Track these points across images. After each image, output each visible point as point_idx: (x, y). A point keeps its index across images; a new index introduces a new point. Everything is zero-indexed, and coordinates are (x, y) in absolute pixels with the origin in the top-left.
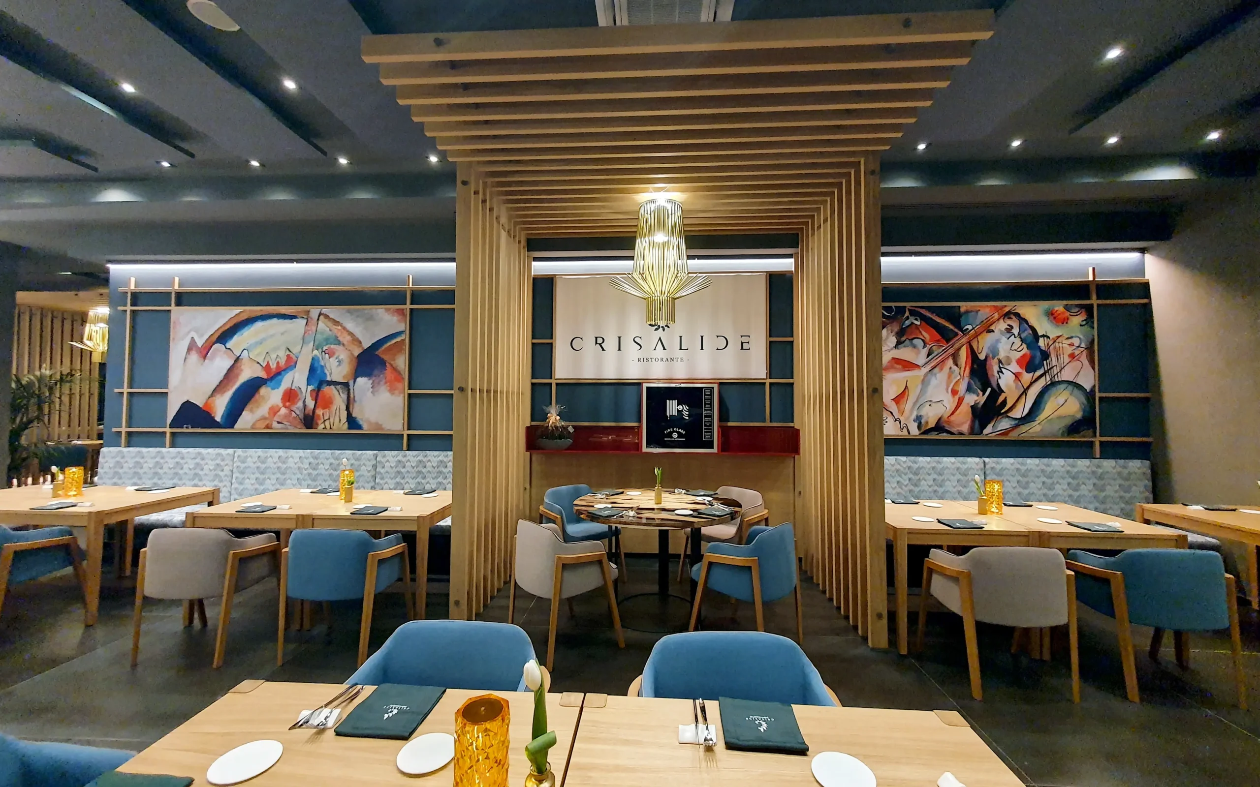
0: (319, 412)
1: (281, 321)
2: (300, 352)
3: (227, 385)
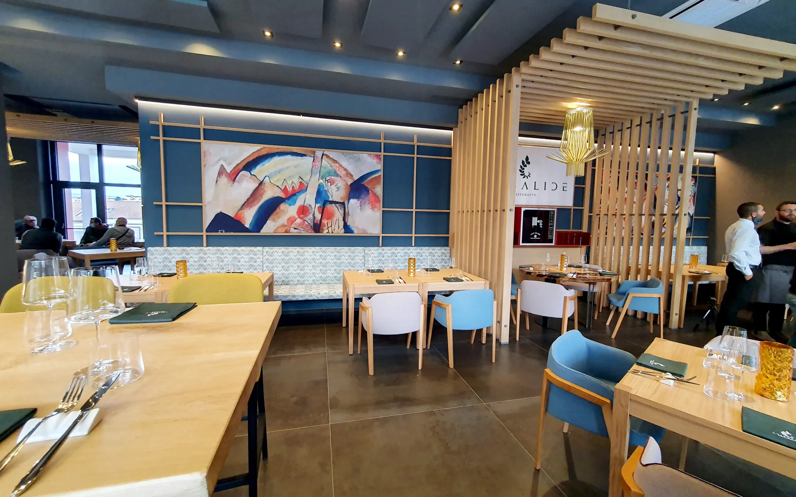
0: (325, 221)
1: (294, 157)
2: (310, 180)
3: (253, 201)
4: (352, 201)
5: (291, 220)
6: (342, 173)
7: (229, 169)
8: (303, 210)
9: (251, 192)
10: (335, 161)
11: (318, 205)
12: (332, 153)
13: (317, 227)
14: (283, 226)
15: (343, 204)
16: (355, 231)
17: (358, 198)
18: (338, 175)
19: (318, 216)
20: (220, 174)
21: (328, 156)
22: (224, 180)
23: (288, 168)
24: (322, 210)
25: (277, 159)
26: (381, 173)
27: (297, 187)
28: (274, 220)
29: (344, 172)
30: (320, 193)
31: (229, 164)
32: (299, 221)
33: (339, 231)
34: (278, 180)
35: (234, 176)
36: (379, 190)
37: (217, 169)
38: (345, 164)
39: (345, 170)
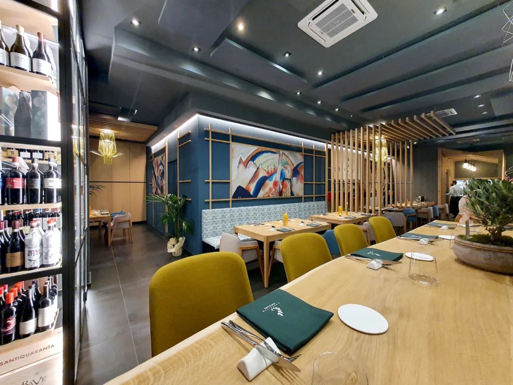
0: (284, 190)
1: (272, 154)
2: (278, 167)
3: (255, 179)
4: (294, 178)
5: (271, 190)
6: (290, 163)
7: (244, 160)
8: (275, 184)
9: (254, 173)
10: (287, 157)
11: (281, 181)
12: (286, 152)
13: (281, 193)
14: (267, 193)
15: (290, 180)
16: (295, 195)
17: (295, 177)
18: (288, 164)
19: (281, 187)
20: (240, 163)
21: (285, 154)
22: (242, 166)
23: (269, 160)
24: (283, 183)
25: (264, 155)
26: (303, 164)
27: (273, 170)
28: (263, 190)
29: (291, 163)
30: (282, 174)
31: (244, 157)
32: (274, 190)
33: (289, 195)
34: (265, 166)
35: (246, 164)
36: (302, 172)
37: (238, 159)
38: (291, 158)
39: (291, 161)
